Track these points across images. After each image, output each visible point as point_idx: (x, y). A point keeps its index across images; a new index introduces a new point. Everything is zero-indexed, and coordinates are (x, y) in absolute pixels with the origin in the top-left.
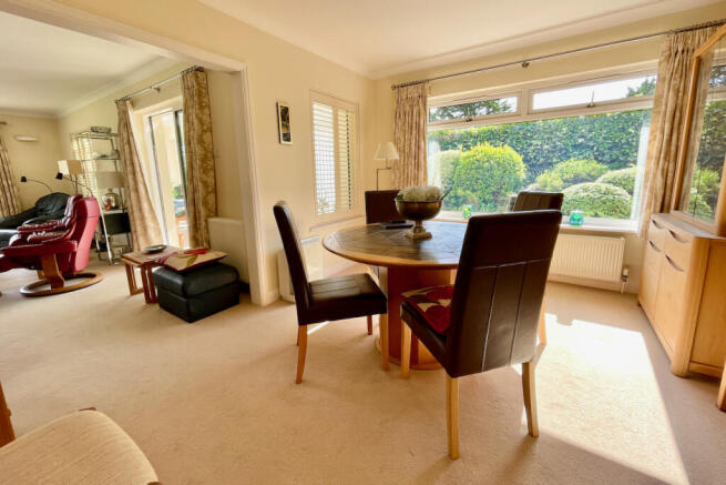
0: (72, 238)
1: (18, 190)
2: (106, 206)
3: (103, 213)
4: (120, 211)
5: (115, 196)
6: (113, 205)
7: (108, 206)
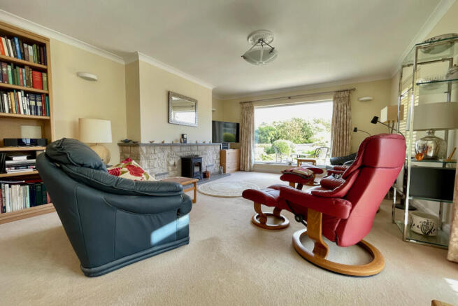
0: (346, 197)
1: (352, 138)
2: (418, 155)
3: (410, 163)
4: (439, 165)
5: (438, 142)
6: (431, 154)
7: (422, 154)
